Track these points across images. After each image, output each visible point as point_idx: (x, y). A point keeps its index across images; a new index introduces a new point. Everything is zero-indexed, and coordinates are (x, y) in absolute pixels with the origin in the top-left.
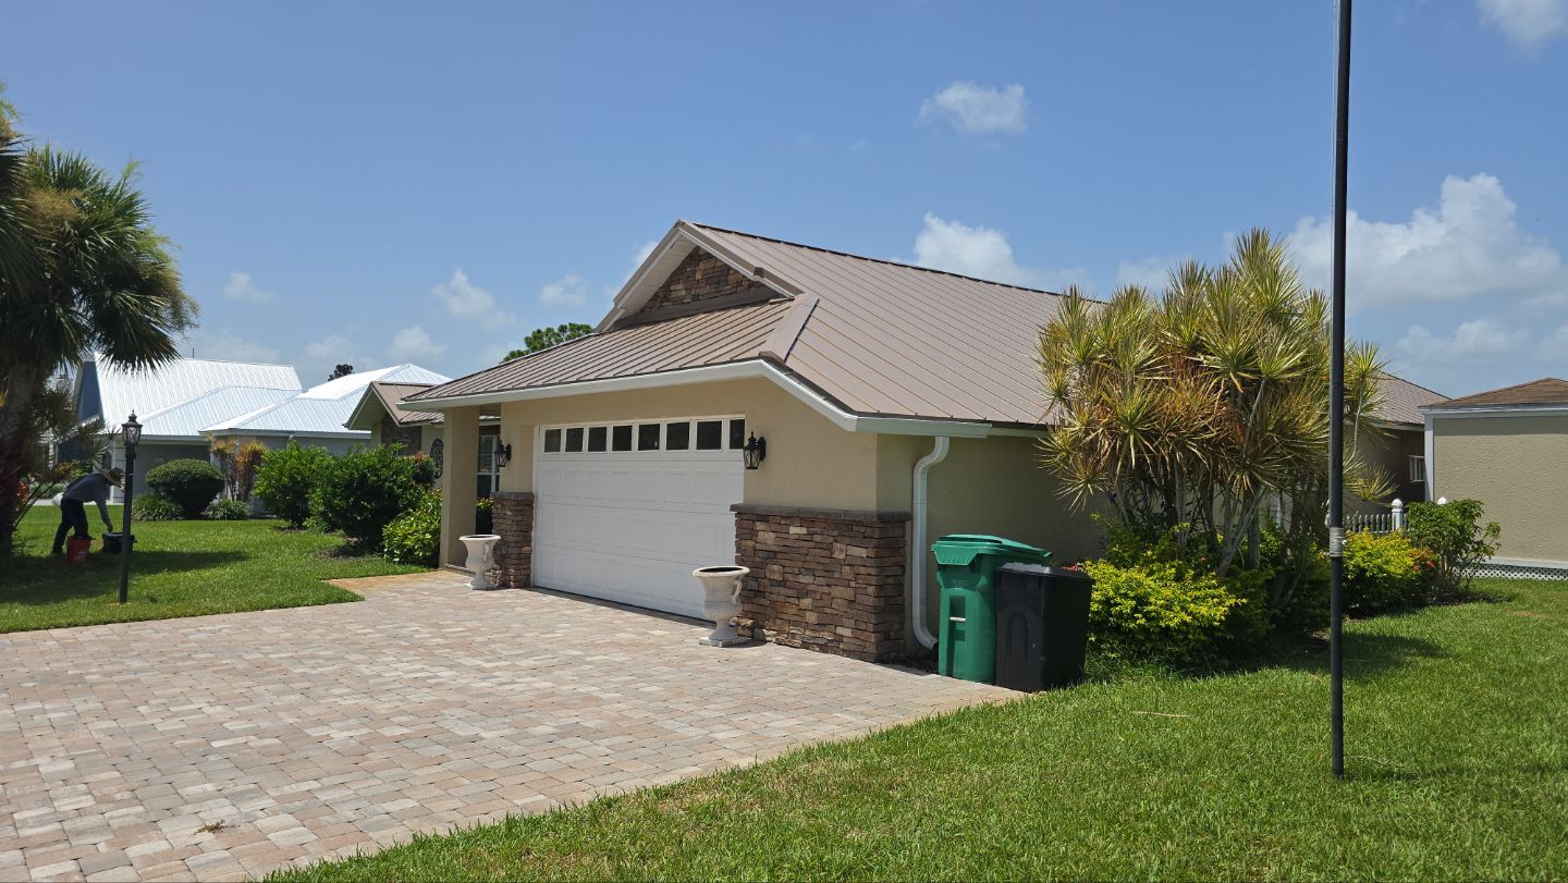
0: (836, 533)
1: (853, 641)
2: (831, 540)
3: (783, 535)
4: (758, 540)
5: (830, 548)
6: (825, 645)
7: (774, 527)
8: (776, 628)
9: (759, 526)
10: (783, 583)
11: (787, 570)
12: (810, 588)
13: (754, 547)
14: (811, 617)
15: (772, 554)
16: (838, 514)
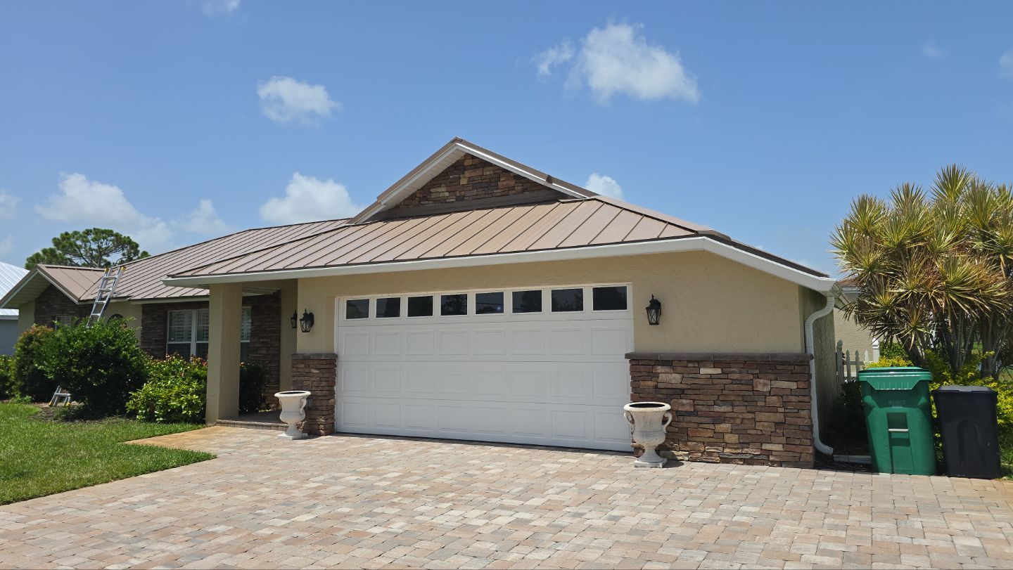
0: (758, 371)
1: (784, 454)
2: (751, 377)
3: (694, 376)
4: (659, 380)
5: (750, 383)
6: (752, 458)
7: (679, 369)
8: (688, 449)
9: (659, 369)
10: (695, 413)
11: (696, 402)
12: (727, 415)
13: (656, 387)
14: (733, 438)
15: (678, 391)
16: (762, 356)
